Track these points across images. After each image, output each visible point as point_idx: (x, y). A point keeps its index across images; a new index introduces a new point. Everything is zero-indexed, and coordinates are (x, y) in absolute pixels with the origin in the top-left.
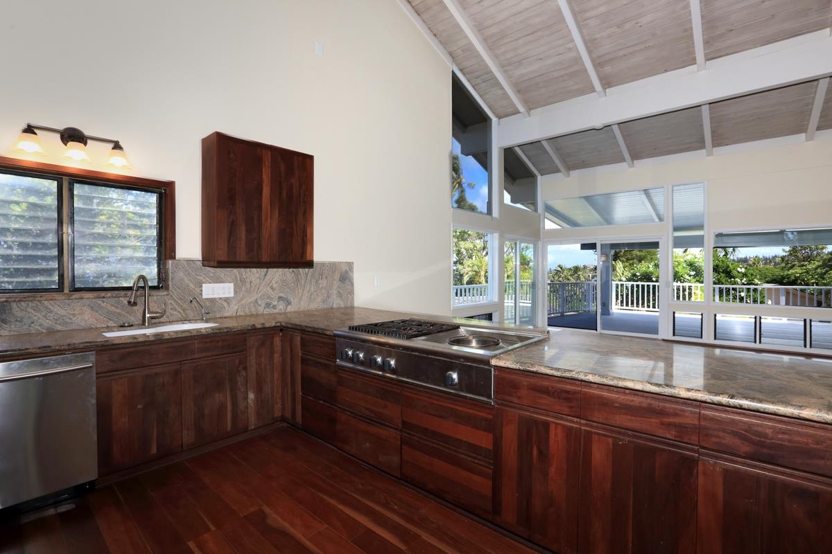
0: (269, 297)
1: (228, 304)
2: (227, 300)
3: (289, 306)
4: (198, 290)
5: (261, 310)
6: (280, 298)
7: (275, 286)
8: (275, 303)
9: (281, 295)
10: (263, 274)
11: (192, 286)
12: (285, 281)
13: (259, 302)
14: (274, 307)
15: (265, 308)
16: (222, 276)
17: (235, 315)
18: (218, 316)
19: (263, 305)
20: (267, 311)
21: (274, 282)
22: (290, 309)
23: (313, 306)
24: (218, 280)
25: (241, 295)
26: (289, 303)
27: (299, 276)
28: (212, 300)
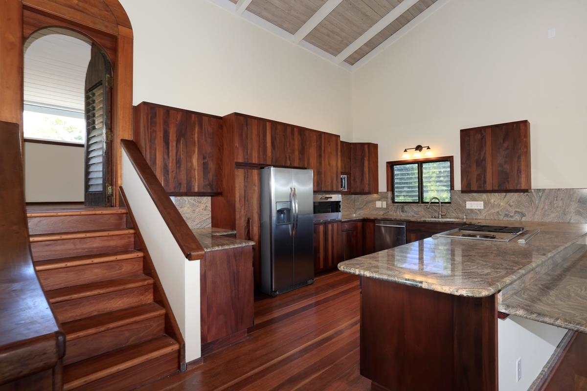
0: (507, 211)
1: (480, 212)
2: (479, 210)
3: (524, 218)
4: (464, 204)
5: (501, 217)
6: (516, 212)
7: (512, 204)
8: (512, 215)
9: (517, 210)
10: (503, 197)
11: (461, 202)
12: (520, 201)
13: (500, 213)
14: (511, 217)
15: (504, 217)
16: (477, 198)
17: (484, 218)
18: (474, 218)
19: (503, 215)
20: (506, 219)
21: (511, 201)
22: (524, 219)
23: (548, 219)
24: (475, 200)
25: (488, 208)
26: (523, 215)
27: (533, 198)
28: (471, 210)
